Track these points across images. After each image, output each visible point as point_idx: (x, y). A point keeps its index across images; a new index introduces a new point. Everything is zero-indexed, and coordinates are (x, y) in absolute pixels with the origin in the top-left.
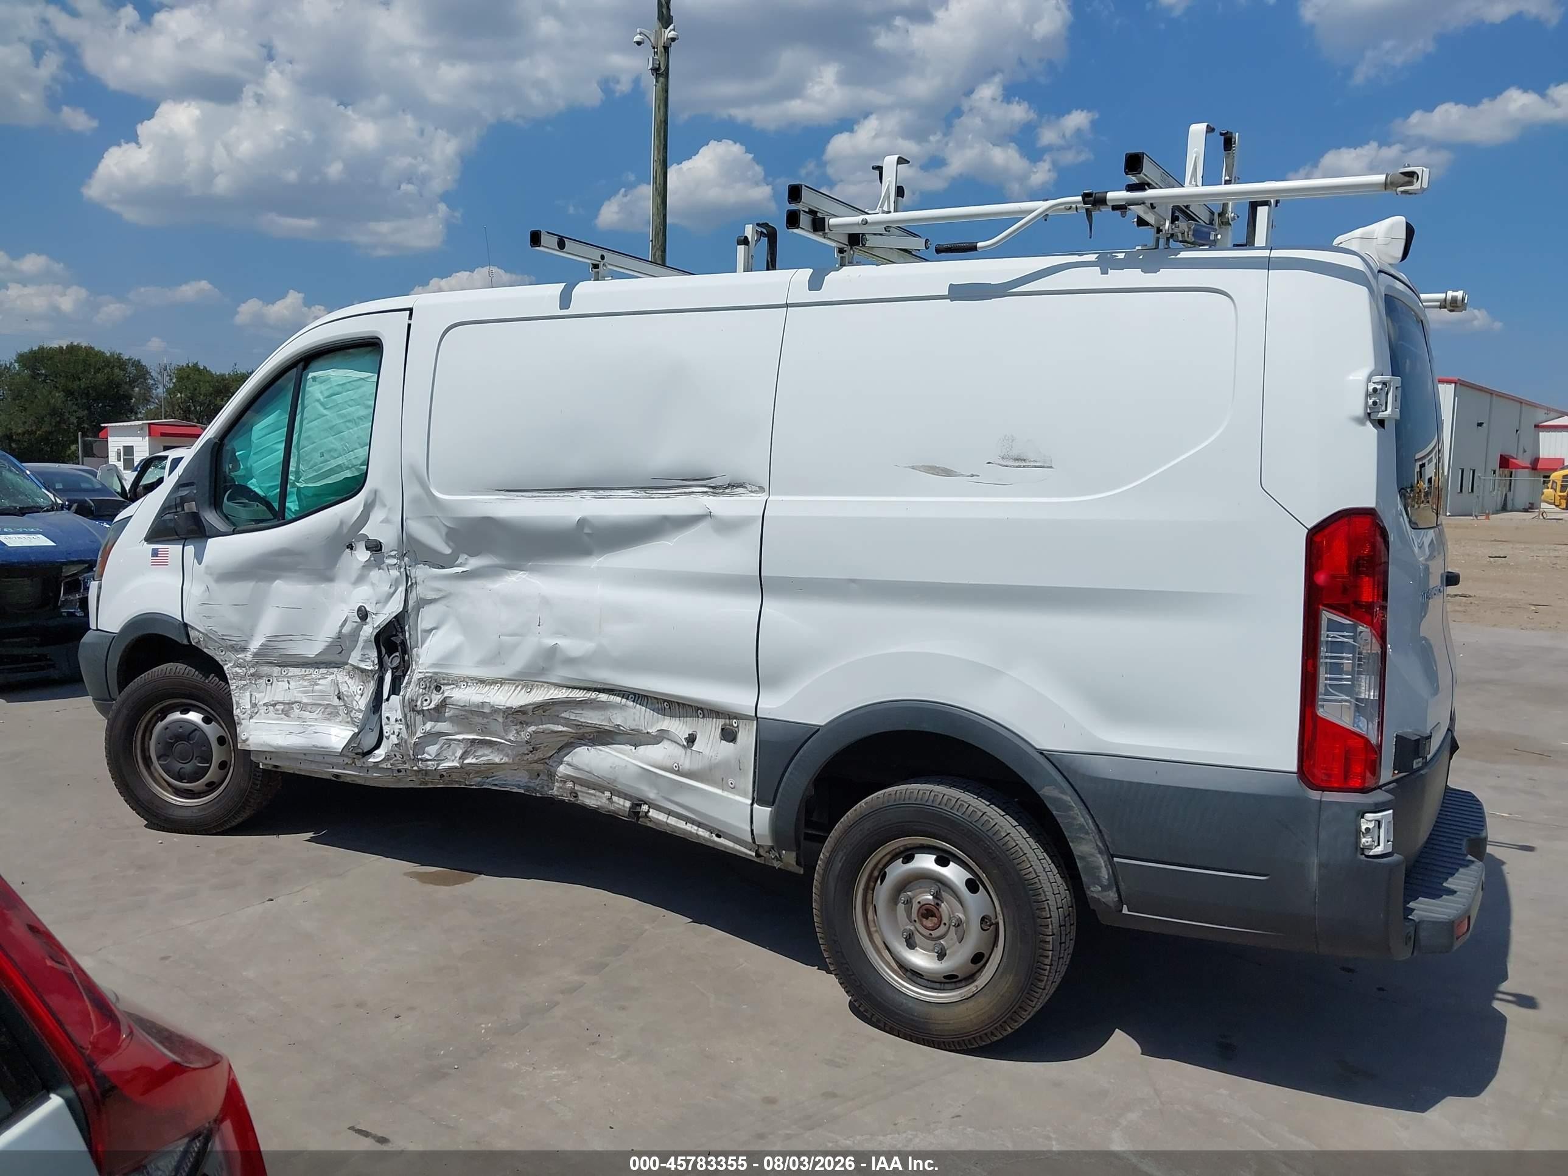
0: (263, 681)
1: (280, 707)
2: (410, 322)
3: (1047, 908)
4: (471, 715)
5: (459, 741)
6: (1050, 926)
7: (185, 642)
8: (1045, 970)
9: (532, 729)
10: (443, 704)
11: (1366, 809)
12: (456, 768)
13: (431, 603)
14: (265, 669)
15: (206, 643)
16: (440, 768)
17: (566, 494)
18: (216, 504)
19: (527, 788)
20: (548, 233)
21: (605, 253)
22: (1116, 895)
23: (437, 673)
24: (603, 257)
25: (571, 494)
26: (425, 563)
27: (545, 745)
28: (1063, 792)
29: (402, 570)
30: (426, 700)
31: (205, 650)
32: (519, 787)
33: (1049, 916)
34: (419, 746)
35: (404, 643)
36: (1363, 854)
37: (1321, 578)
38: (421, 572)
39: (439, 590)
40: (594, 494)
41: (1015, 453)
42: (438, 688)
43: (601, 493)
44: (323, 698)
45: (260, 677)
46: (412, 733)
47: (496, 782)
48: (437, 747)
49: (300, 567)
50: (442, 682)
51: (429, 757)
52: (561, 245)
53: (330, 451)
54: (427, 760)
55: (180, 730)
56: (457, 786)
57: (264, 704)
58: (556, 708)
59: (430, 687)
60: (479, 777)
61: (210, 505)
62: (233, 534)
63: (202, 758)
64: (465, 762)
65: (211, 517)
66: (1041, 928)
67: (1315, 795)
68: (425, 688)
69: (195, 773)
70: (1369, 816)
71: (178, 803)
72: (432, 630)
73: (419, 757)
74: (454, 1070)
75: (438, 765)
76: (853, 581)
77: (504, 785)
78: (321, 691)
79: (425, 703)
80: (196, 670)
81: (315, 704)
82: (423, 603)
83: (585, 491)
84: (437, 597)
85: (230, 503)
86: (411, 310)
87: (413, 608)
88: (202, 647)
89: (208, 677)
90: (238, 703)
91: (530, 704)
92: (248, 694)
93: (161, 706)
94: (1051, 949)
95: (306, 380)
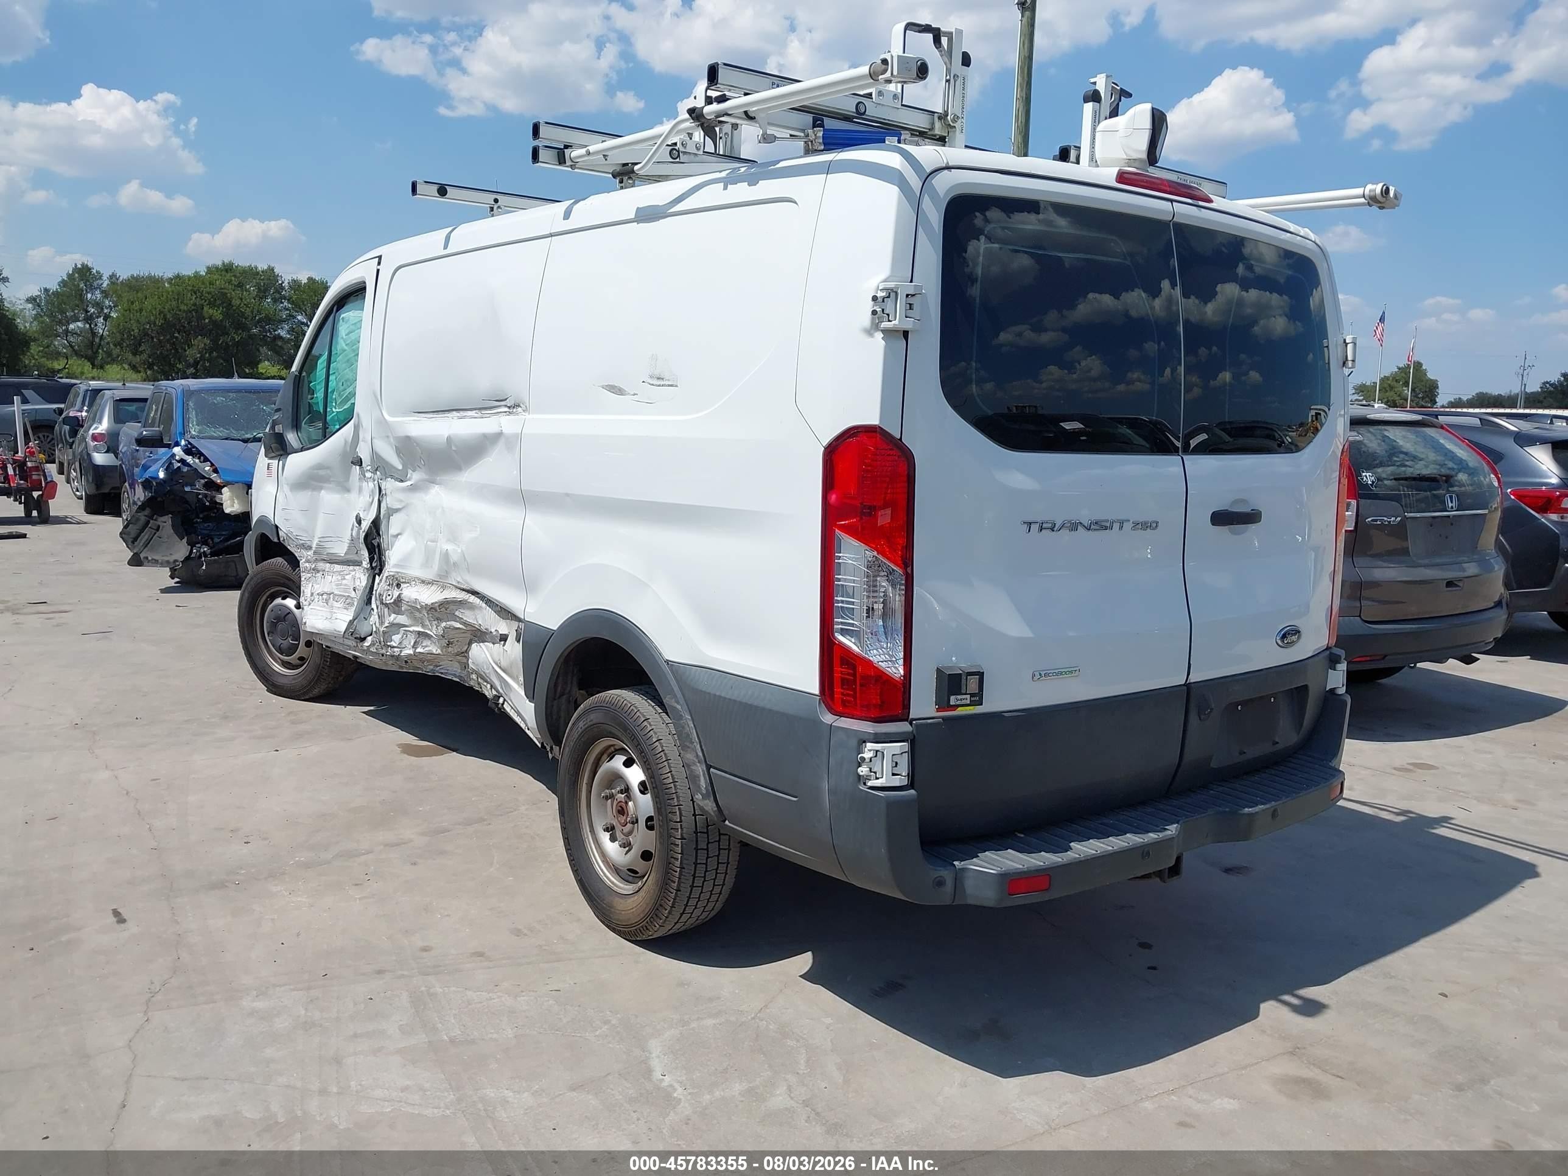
0: (319, 575)
1: (325, 597)
2: (378, 267)
3: (678, 813)
4: (416, 610)
5: (411, 632)
6: (680, 830)
7: (276, 540)
8: (676, 872)
9: (444, 624)
10: (399, 601)
11: (866, 737)
12: (411, 655)
13: (397, 512)
14: (321, 565)
15: (288, 541)
16: (402, 654)
17: (446, 415)
18: (296, 426)
19: (460, 677)
20: (426, 182)
21: (498, 197)
22: (715, 805)
23: (398, 572)
24: (496, 201)
25: (448, 415)
26: (392, 477)
27: (457, 639)
28: (678, 703)
29: (376, 482)
30: (389, 595)
31: (289, 547)
32: (455, 675)
33: (678, 820)
34: (387, 634)
35: (379, 545)
36: (865, 784)
37: (833, 498)
38: (389, 485)
39: (401, 501)
40: (458, 414)
41: (657, 373)
42: (398, 586)
43: (462, 413)
44: (345, 590)
45: (318, 572)
46: (382, 623)
47: (442, 671)
48: (399, 636)
49: (332, 479)
50: (402, 580)
51: (395, 645)
52: (442, 191)
53: (346, 381)
54: (394, 647)
55: (279, 612)
56: (420, 672)
57: (318, 594)
58: (452, 607)
59: (392, 584)
60: (431, 665)
61: (292, 428)
62: (302, 451)
63: (293, 637)
64: (417, 651)
65: (291, 437)
66: (672, 831)
67: (828, 718)
68: (389, 585)
69: (289, 648)
70: (869, 745)
71: (281, 672)
72: (397, 535)
73: (388, 644)
74: (234, 885)
75: (401, 651)
76: (567, 495)
77: (446, 674)
78: (346, 585)
79: (389, 598)
80: (288, 564)
81: (341, 595)
82: (391, 512)
83: (454, 412)
84: (400, 507)
85: (306, 426)
86: (380, 257)
87: (384, 515)
88: (286, 544)
89: (294, 571)
90: (303, 592)
91: (436, 603)
92: (311, 585)
93: (270, 592)
94: (680, 852)
95: (339, 320)
